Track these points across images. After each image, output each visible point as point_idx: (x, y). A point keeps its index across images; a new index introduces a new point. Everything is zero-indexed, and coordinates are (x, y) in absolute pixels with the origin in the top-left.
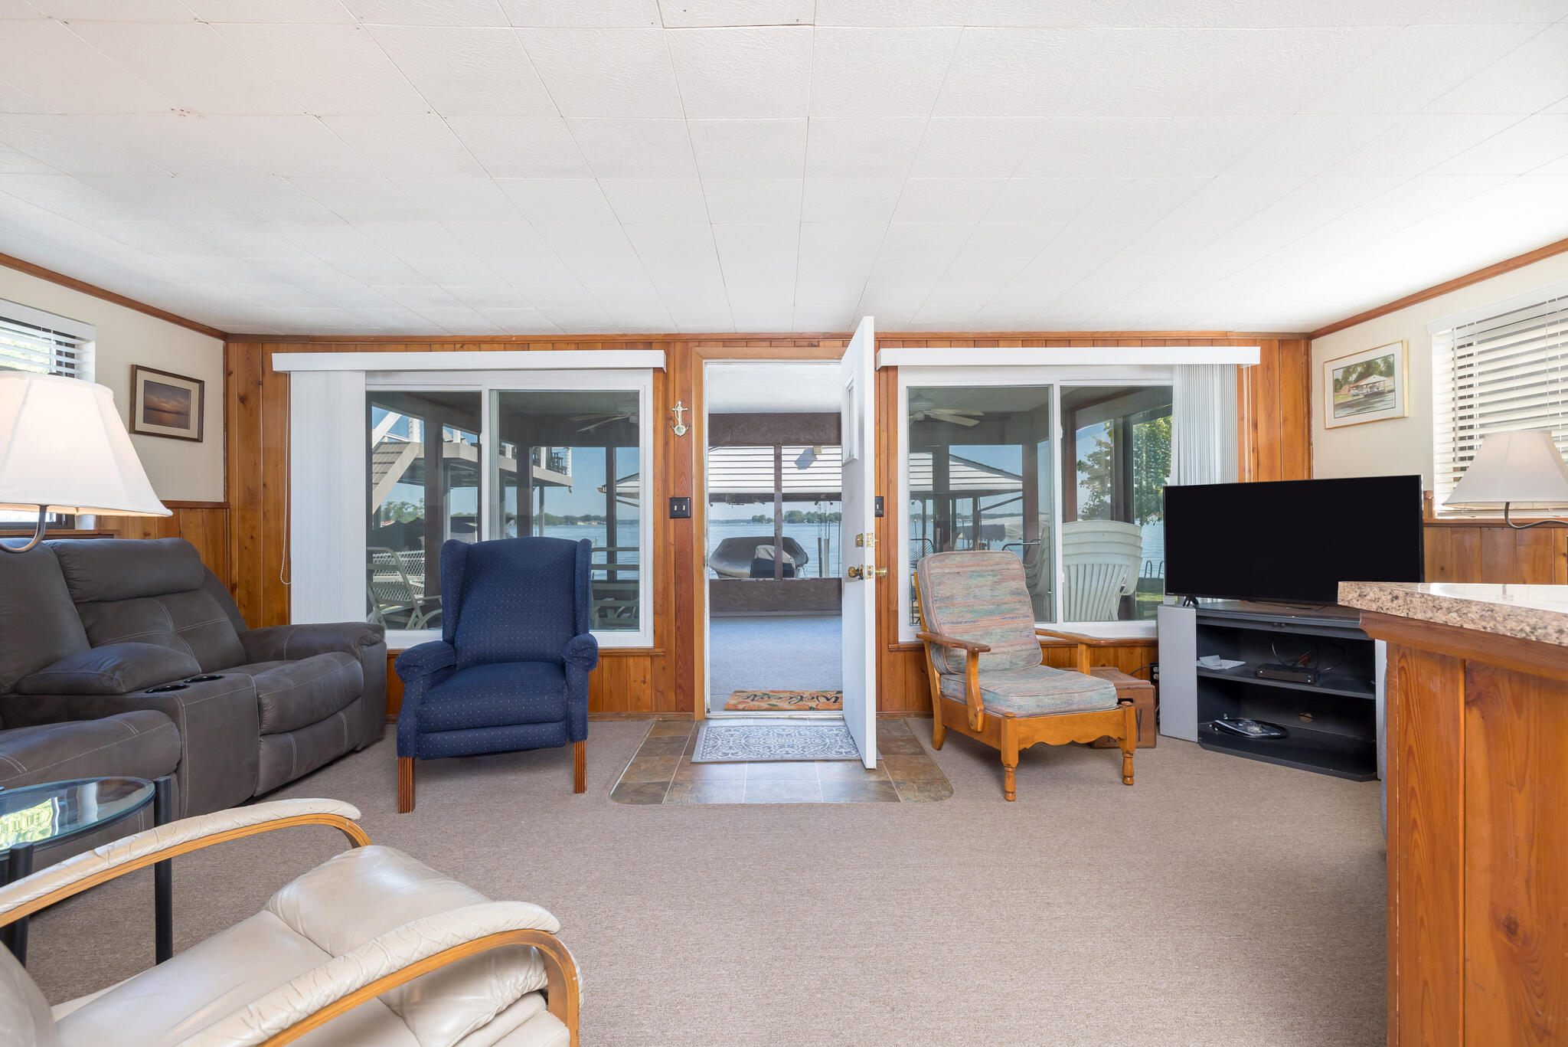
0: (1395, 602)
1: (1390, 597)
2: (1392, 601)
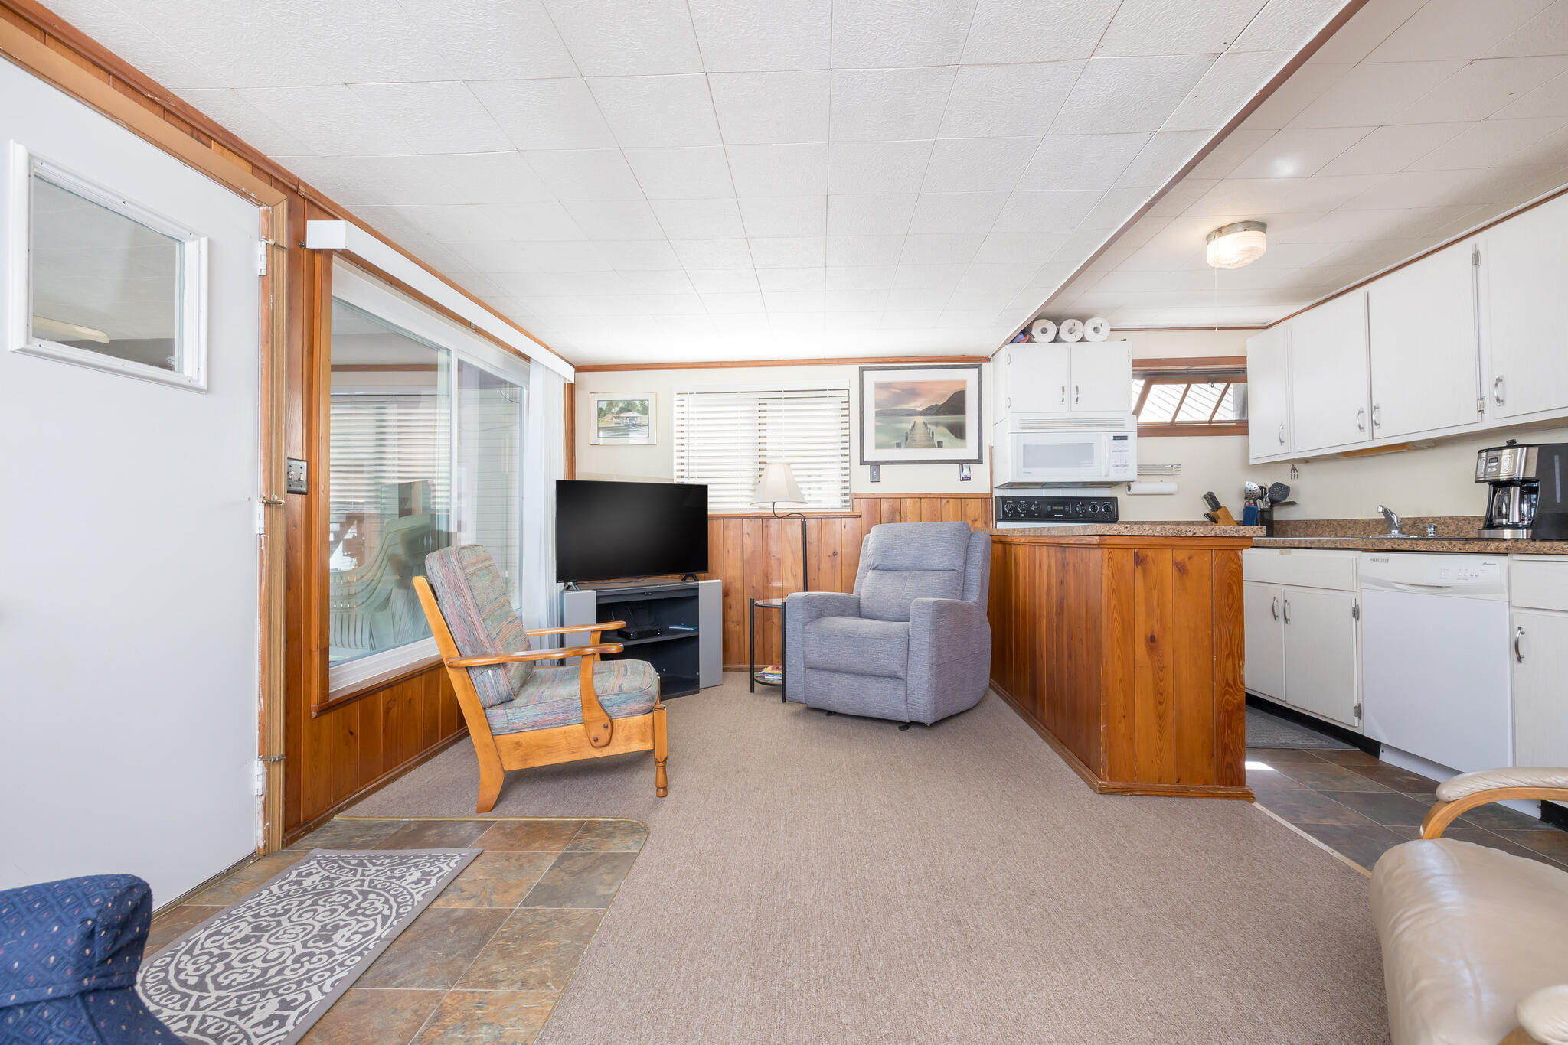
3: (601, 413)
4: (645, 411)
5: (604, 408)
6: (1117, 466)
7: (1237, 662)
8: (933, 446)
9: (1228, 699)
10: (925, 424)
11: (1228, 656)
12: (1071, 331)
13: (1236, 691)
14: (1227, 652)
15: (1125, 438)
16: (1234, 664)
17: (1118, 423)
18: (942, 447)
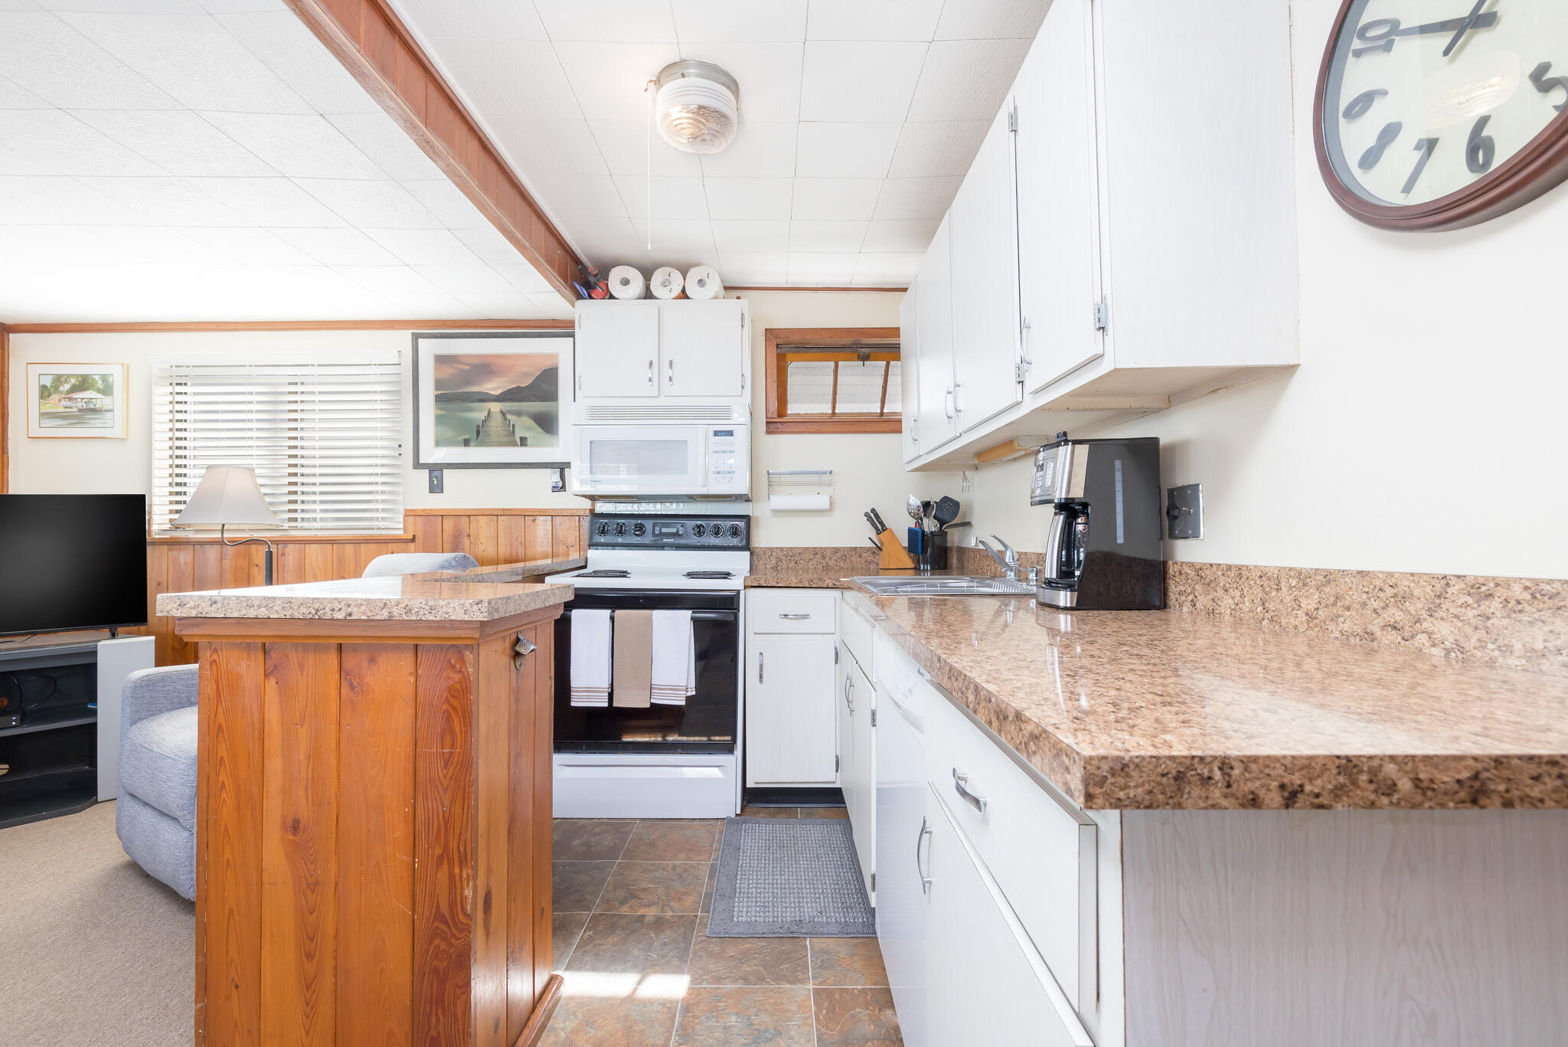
0: (214, 606)
1: (210, 602)
2: (211, 605)
3: (45, 392)
4: (107, 390)
5: (48, 384)
6: (719, 473)
7: (457, 870)
8: (514, 444)
9: (437, 947)
10: (503, 414)
11: (441, 858)
12: (665, 284)
13: (453, 929)
14: (438, 851)
15: (730, 433)
16: (451, 877)
17: (724, 412)
18: (526, 445)
